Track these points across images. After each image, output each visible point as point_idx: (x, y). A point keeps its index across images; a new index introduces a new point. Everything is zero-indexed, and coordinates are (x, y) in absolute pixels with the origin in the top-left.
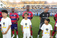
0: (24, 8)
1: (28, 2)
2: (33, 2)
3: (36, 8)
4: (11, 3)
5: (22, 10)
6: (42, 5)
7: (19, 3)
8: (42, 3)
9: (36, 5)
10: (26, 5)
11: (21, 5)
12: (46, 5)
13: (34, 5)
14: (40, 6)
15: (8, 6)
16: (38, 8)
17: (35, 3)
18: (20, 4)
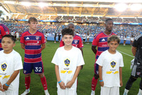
0: (57, 22)
1: (67, 9)
2: (80, 9)
3: (88, 23)
4: (26, 10)
5: (54, 27)
6: (101, 16)
7: (46, 11)
9: (86, 16)
10: (62, 15)
11: (50, 15)
12: (111, 17)
13: (83, 16)
14: (96, 18)
16: (92, 23)
17: (85, 11)
18: (47, 13)
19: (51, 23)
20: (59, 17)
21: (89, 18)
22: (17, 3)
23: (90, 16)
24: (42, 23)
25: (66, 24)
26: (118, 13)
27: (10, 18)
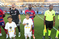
0: (23, 6)
1: (27, 0)
3: (36, 6)
4: (10, 1)
5: (21, 8)
6: (42, 3)
8: (42, 1)
9: (35, 3)
10: (25, 3)
11: (20, 3)
12: (46, 3)
14: (40, 4)
15: (6, 4)
16: (38, 6)
17: (35, 1)
19: (21, 7)
20: (24, 4)
21: (37, 4)
23: (37, 3)
24: (17, 7)
25: (27, 7)
26: (49, 1)
27: (3, 5)
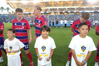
0: (46, 13)
1: (53, 3)
2: (62, 3)
3: (67, 13)
4: (24, 6)
6: (78, 7)
8: (78, 4)
10: (49, 8)
12: (85, 7)
13: (64, 7)
14: (74, 9)
17: (66, 4)
19: (42, 14)
20: (47, 10)
22: (19, 2)
25: (52, 14)
26: (90, 4)
